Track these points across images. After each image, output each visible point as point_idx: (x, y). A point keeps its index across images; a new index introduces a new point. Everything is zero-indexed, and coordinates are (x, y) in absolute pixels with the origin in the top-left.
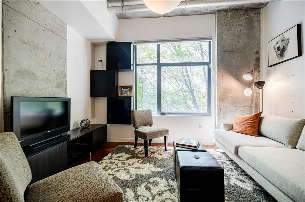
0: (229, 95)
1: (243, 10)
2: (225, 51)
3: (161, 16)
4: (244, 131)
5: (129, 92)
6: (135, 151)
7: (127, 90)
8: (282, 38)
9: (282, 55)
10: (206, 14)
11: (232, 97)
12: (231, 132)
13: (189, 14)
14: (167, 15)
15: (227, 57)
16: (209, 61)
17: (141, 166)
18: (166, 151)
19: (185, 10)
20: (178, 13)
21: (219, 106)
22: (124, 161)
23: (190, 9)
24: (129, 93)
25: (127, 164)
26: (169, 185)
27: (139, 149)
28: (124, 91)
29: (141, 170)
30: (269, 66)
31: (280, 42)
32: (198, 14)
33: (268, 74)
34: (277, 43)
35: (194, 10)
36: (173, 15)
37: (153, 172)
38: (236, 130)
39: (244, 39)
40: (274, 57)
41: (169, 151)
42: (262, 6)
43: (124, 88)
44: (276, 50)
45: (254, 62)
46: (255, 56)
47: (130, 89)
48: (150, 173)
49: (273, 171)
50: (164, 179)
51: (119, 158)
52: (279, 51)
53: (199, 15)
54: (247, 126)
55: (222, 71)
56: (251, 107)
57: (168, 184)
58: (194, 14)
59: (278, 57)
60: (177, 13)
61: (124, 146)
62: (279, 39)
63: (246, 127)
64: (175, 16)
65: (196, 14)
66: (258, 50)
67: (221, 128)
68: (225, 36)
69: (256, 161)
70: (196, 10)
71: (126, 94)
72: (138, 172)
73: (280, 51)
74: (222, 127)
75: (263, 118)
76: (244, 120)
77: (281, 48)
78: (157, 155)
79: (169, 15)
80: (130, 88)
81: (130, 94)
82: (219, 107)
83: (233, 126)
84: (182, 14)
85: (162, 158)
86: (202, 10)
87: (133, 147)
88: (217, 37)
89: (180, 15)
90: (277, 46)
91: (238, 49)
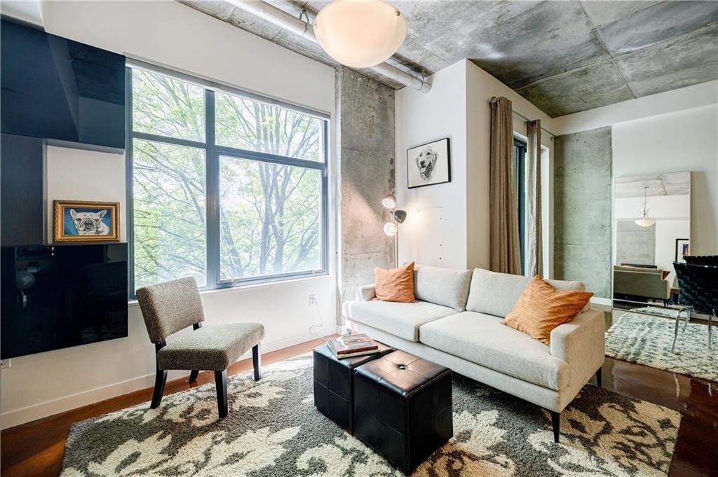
0: (359, 233)
1: (376, 81)
2: (352, 149)
3: (221, 17)
4: (398, 297)
5: (102, 224)
6: (166, 417)
7: (93, 216)
8: (428, 150)
9: (427, 174)
10: (321, 61)
11: (362, 236)
12: (375, 302)
13: (290, 47)
14: (239, 23)
15: (356, 161)
16: (324, 162)
17: (236, 447)
18: (259, 382)
19: (286, 35)
20: (267, 33)
21: (346, 254)
22: (165, 466)
23: (296, 38)
24: (104, 229)
25: (192, 467)
26: (345, 452)
27: (173, 405)
28: (79, 220)
29: (247, 457)
30: (409, 188)
31: (425, 154)
32: (307, 54)
33: (407, 200)
34: (421, 155)
35: (303, 44)
36: (253, 30)
37: (285, 444)
38: (384, 298)
39: (377, 135)
40: (416, 174)
41: (266, 379)
42: (398, 87)
43: (78, 210)
44: (420, 165)
45: (388, 177)
46: (388, 167)
47: (109, 214)
48: (281, 451)
49: (488, 349)
50: (324, 445)
51: (133, 465)
52: (423, 167)
53: (307, 56)
54: (401, 287)
55: (348, 185)
56: (386, 253)
57: (343, 449)
58: (300, 51)
59: (422, 177)
60: (265, 32)
61: (100, 421)
62: (423, 149)
63: (400, 290)
64: (258, 35)
65: (304, 53)
66: (393, 157)
67: (357, 298)
68: (353, 121)
69: (457, 342)
70: (309, 46)
71: (92, 233)
72: (248, 468)
73: (425, 168)
74: (359, 296)
75: (417, 271)
76: (395, 278)
77: (427, 164)
78: (248, 399)
79: (244, 26)
80: (109, 211)
81: (110, 233)
82: (344, 256)
83: (377, 291)
84: (275, 40)
85: (271, 402)
86: (319, 51)
87: (145, 411)
88: (340, 118)
89: (270, 38)
90: (421, 159)
91: (370, 150)
